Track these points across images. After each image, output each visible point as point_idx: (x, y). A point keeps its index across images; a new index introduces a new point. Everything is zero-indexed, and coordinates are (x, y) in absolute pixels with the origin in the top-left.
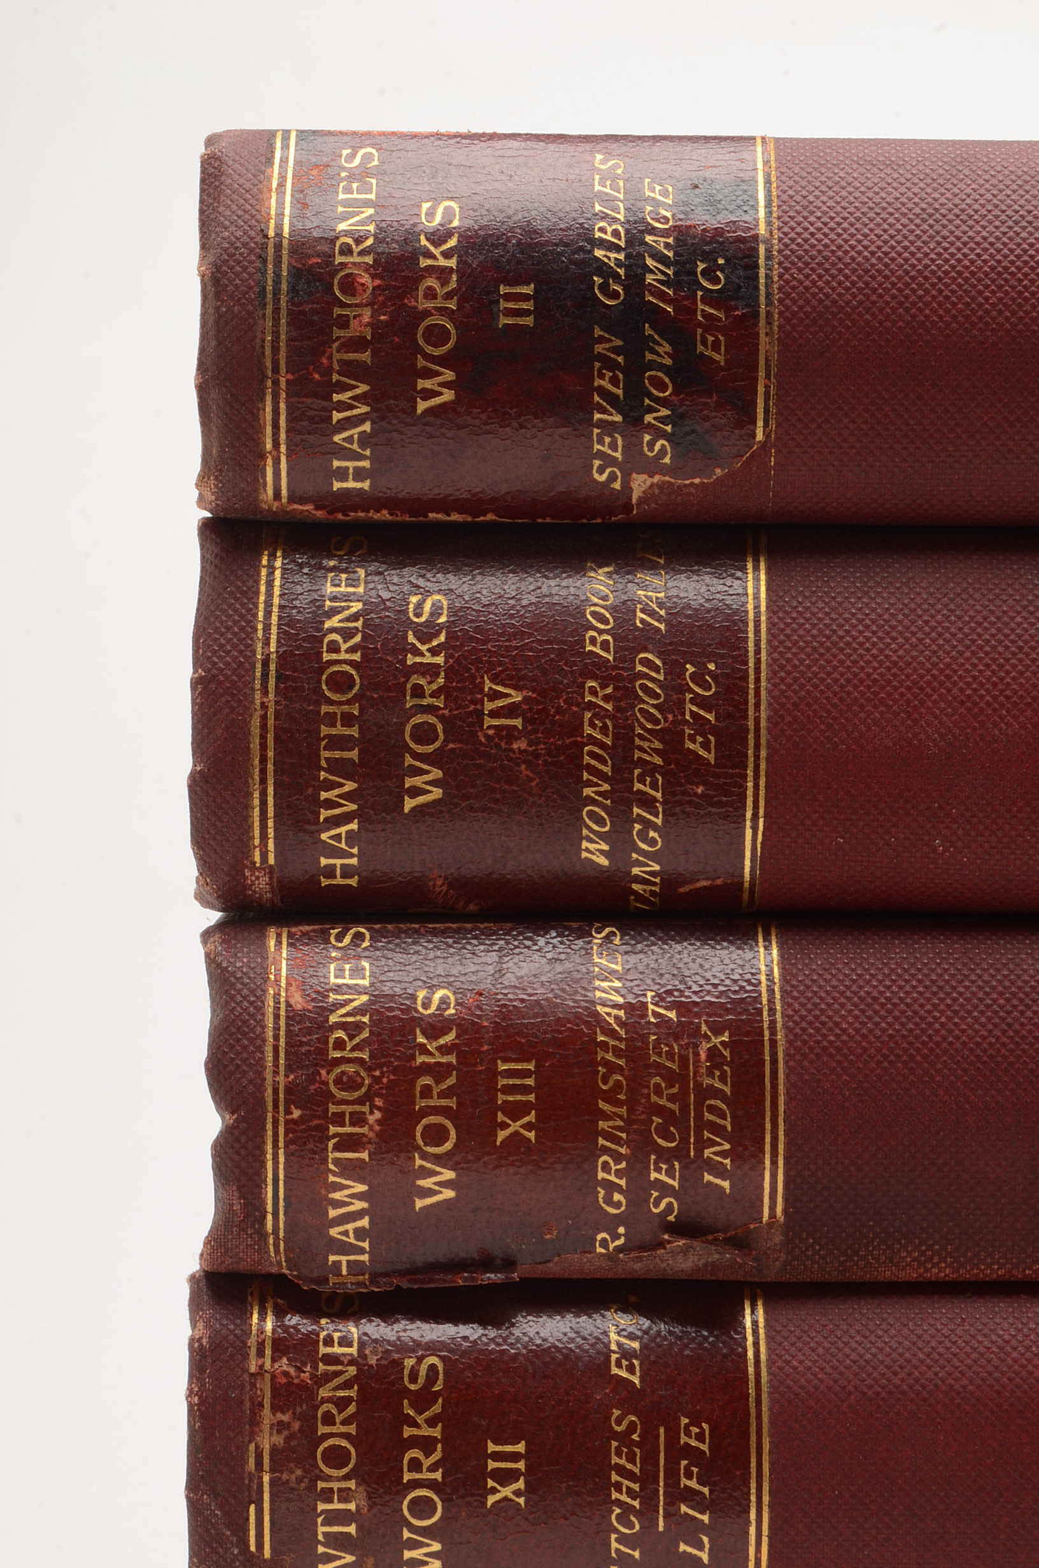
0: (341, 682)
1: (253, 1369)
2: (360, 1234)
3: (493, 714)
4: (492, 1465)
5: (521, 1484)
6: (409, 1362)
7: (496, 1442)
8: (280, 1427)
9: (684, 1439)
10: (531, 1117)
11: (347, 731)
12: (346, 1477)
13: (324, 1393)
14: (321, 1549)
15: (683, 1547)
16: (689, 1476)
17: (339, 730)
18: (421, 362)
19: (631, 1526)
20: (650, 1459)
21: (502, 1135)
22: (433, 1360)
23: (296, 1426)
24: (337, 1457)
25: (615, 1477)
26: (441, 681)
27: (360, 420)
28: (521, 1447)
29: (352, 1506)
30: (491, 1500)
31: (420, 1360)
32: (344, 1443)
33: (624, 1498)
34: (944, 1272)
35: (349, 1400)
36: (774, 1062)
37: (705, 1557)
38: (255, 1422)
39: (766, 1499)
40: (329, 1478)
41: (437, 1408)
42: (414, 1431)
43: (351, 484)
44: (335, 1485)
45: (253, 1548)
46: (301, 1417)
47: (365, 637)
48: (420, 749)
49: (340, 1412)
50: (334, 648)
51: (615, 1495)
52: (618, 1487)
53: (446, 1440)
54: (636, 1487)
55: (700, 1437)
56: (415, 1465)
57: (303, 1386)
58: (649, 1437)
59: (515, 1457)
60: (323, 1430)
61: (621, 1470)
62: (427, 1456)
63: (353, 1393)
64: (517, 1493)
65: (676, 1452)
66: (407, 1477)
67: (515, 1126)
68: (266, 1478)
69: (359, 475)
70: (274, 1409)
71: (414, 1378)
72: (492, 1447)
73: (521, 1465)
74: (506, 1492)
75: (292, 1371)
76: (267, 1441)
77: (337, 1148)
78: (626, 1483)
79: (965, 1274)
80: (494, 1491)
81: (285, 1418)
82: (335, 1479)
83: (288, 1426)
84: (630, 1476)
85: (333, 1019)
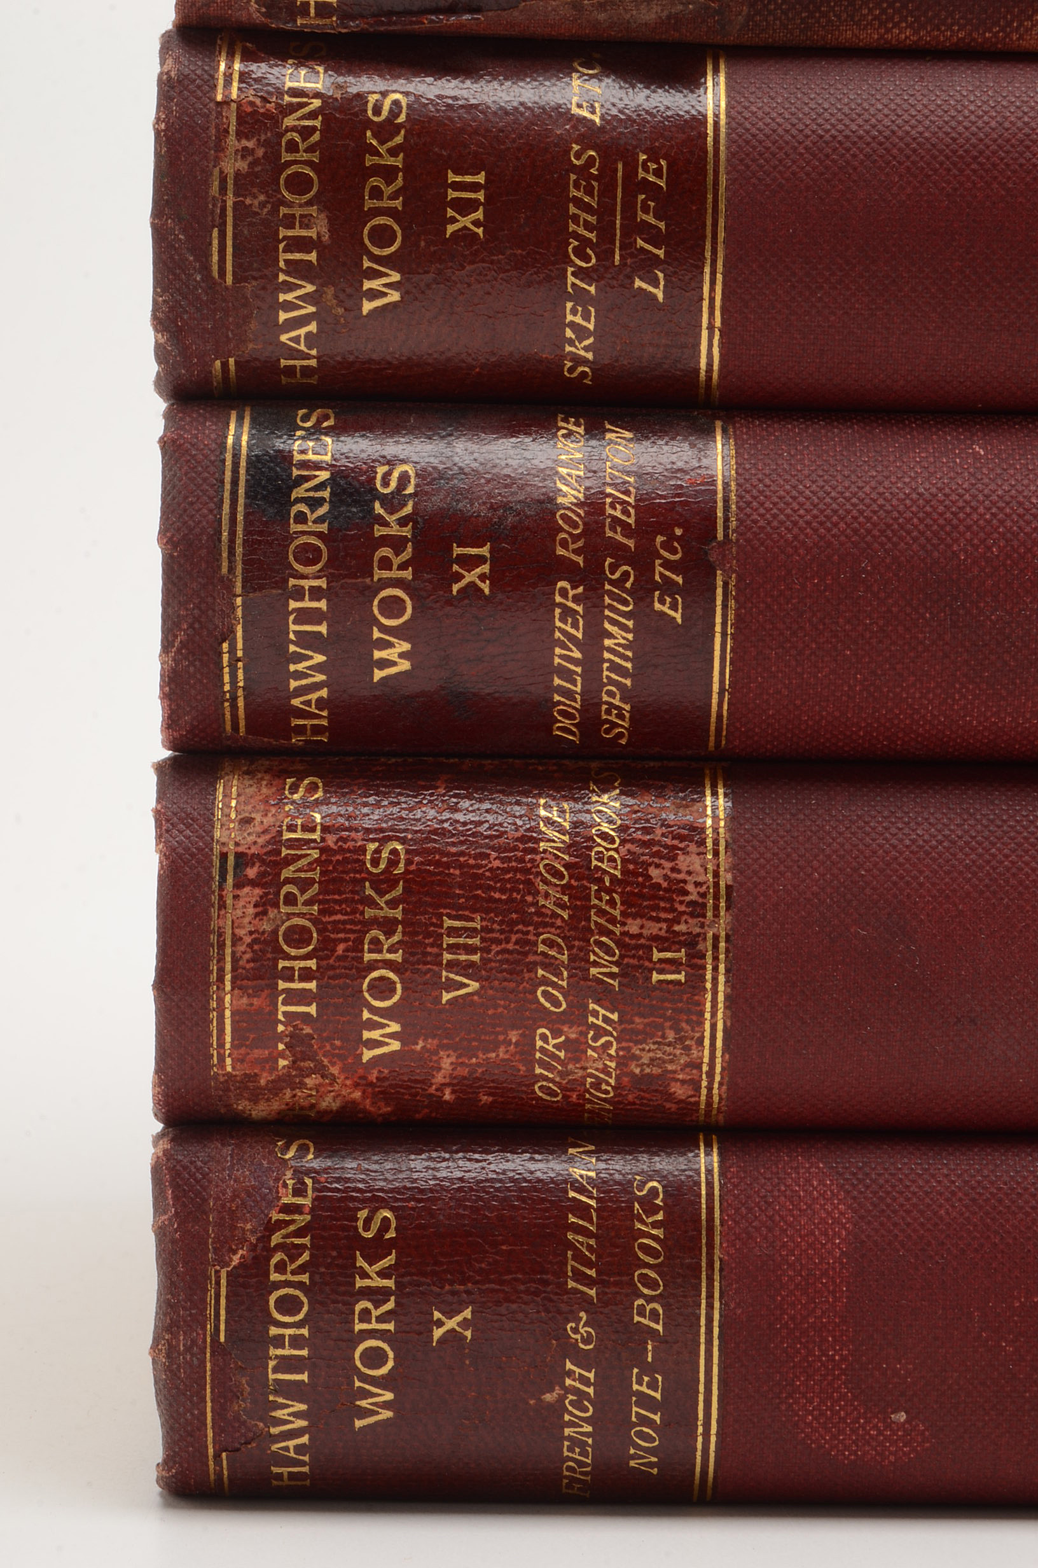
1: (219, 98)
4: (452, 194)
5: (479, 214)
7: (457, 172)
8: (245, 152)
9: (641, 174)
12: (309, 203)
13: (289, 121)
14: (282, 277)
15: (638, 283)
16: (646, 210)
19: (587, 259)
20: (608, 190)
22: (397, 96)
23: (260, 152)
24: (299, 184)
25: (573, 210)
28: (481, 178)
29: (312, 233)
30: (451, 229)
32: (307, 171)
33: (581, 231)
34: (904, 34)
35: (313, 129)
37: (660, 296)
38: (220, 148)
39: (721, 235)
40: (290, 205)
41: (399, 139)
42: (376, 160)
44: (298, 212)
45: (216, 274)
46: (266, 144)
49: (304, 140)
51: (572, 227)
52: (576, 219)
53: (407, 169)
54: (592, 219)
55: (658, 173)
56: (376, 193)
57: (268, 115)
58: (607, 171)
59: (474, 187)
60: (286, 157)
61: (578, 202)
62: (388, 184)
63: (317, 123)
64: (476, 223)
65: (634, 186)
66: (369, 204)
68: (230, 201)
70: (240, 135)
71: (377, 110)
72: (452, 178)
73: (481, 195)
74: (465, 221)
75: (258, 101)
76: (232, 165)
78: (584, 215)
79: (926, 36)
80: (453, 220)
81: (250, 144)
82: (296, 203)
83: (252, 152)
84: (587, 208)
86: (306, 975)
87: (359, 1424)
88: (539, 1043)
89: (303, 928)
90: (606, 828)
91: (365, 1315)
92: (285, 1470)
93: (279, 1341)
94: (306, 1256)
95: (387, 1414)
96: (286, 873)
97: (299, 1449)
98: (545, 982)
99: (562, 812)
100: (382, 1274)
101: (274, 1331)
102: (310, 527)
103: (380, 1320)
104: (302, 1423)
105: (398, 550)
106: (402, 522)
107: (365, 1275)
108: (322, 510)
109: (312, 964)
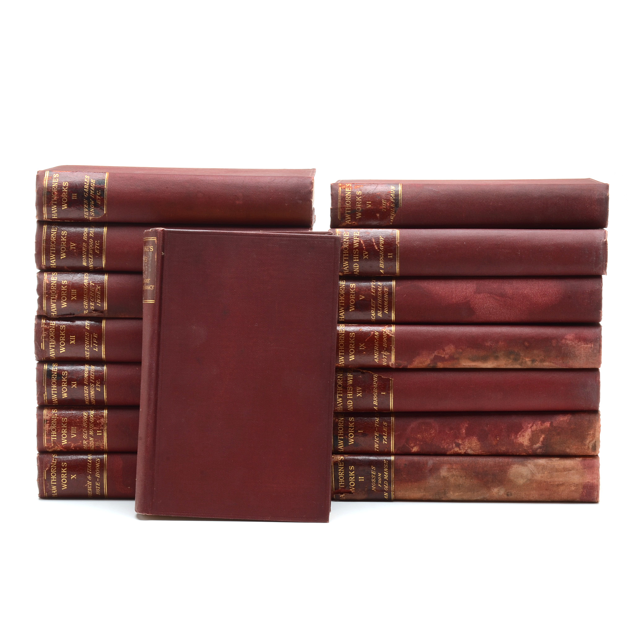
0: (53, 243)
1: (42, 326)
2: (55, 310)
3: (72, 247)
4: (71, 339)
5: (74, 341)
6: (61, 326)
7: (72, 336)
8: (45, 334)
9: (94, 336)
10: (76, 297)
11: (54, 249)
12: (53, 340)
13: (50, 330)
14: (50, 349)
15: (94, 349)
16: (95, 340)
17: (53, 249)
18: (63, 203)
19: (88, 346)
20: (90, 338)
21: (72, 299)
22: (64, 326)
23: (47, 333)
24: (52, 337)
25: (86, 340)
26: (65, 243)
27: (55, 210)
28: (74, 337)
29: (54, 343)
30: (71, 343)
31: (62, 326)
32: (53, 336)
34: (127, 316)
35: (53, 331)
36: (106, 290)
37: (97, 350)
38: (42, 333)
39: (104, 343)
40: (51, 340)
41: (64, 332)
42: (61, 334)
43: (55, 217)
44: (52, 341)
45: (42, 348)
46: (48, 332)
47: (56, 237)
48: (63, 251)
50: (52, 238)
51: (86, 343)
52: (86, 342)
53: (65, 336)
54: (88, 341)
55: (96, 336)
57: (48, 329)
58: (90, 336)
59: (74, 338)
60: (50, 334)
61: (86, 339)
62: (63, 337)
63: (54, 330)
64: (74, 342)
65: (93, 337)
66: (61, 340)
67: (74, 298)
68: (43, 340)
69: (56, 216)
70: (44, 331)
71: (61, 328)
72: (71, 336)
73: (74, 339)
74: (72, 342)
75: (47, 327)
76: (44, 335)
77: (52, 300)
78: (87, 341)
79: (130, 317)
80: (71, 342)
81: (46, 332)
82: (52, 340)
83: (46, 333)
84: (87, 340)
85: (52, 284)
86: (55, 434)
87: (63, 489)
88: (84, 442)
89: (54, 429)
90: (92, 416)
91: (63, 476)
92: (54, 495)
93: (52, 479)
94: (55, 469)
95: (66, 488)
96: (52, 422)
97: (55, 492)
98: (84, 435)
99: (86, 414)
100: (65, 471)
101: (52, 478)
102: (54, 380)
103: (65, 476)
104: (56, 489)
105: (65, 382)
106: (65, 379)
107: (63, 471)
108: (56, 378)
109: (55, 433)
